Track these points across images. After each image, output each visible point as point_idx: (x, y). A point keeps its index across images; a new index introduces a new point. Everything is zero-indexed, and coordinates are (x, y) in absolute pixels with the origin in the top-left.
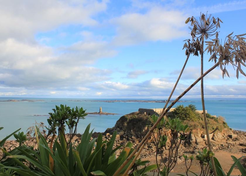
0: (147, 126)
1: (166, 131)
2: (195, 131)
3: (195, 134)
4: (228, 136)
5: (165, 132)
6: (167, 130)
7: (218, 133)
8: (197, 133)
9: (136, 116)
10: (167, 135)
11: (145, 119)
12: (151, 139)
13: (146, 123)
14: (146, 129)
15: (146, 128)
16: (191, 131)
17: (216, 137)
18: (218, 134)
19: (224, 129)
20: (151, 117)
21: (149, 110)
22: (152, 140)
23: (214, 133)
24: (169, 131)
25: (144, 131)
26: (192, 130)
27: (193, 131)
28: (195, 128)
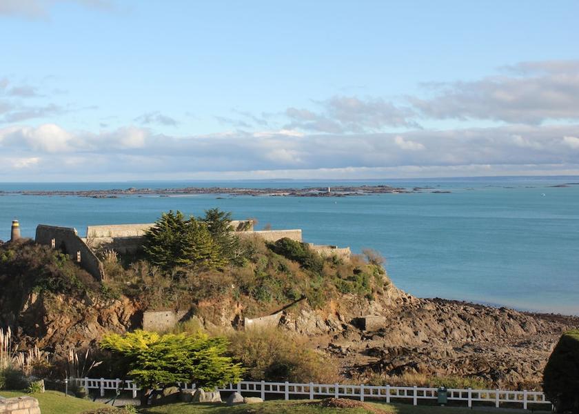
0: (38, 288)
1: (103, 305)
2: (209, 304)
3: (207, 315)
4: (352, 323)
5: (99, 310)
6: (108, 304)
7: (304, 312)
8: (217, 312)
9: (12, 253)
10: (105, 319)
11: (36, 265)
12: (48, 337)
13: (36, 280)
14: (33, 301)
15: (34, 298)
16: (194, 304)
17: (292, 325)
18: (303, 316)
19: (345, 296)
20: (58, 256)
21: (62, 230)
22: (50, 340)
23: (284, 313)
24: (112, 307)
25: (26, 307)
26: (196, 302)
27: (200, 304)
28: (209, 294)
